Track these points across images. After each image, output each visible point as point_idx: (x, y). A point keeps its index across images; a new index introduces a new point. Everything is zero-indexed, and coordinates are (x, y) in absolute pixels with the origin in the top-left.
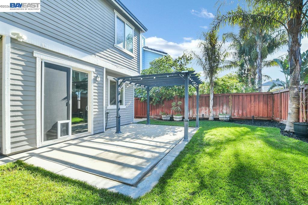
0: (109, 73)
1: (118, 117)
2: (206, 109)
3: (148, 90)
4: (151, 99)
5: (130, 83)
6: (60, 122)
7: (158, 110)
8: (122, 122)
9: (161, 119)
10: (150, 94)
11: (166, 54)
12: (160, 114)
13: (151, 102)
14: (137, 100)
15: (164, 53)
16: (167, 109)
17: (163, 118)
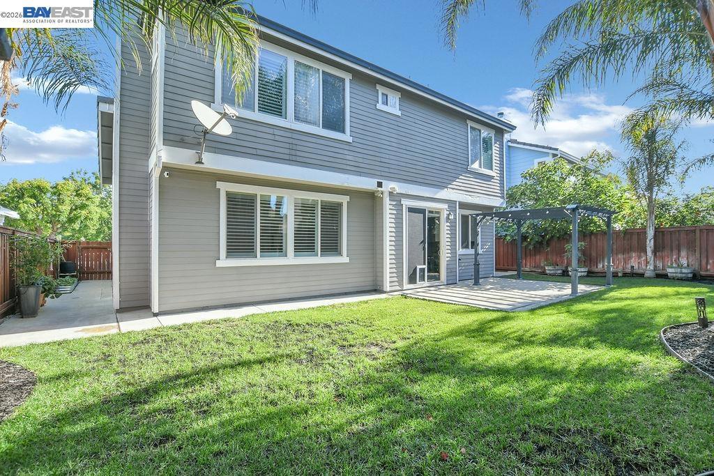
0: (463, 206)
1: (477, 265)
2: (640, 257)
3: (519, 226)
4: (524, 238)
5: (491, 219)
6: (419, 267)
7: (538, 257)
8: (481, 273)
9: (544, 273)
10: (523, 230)
11: (557, 149)
12: (542, 265)
13: (525, 244)
14: (498, 239)
15: (551, 148)
16: (557, 255)
17: (548, 272)
